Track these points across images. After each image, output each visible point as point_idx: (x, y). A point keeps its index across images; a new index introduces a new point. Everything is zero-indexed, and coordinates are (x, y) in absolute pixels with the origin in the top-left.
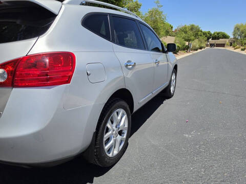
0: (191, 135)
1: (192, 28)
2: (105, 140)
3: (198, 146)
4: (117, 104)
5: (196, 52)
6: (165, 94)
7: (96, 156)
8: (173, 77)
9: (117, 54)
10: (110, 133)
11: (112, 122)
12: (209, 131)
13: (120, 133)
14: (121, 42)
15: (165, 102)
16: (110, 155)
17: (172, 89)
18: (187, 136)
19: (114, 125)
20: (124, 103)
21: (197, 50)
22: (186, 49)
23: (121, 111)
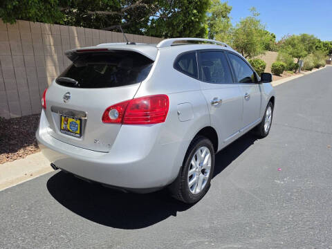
0: (284, 181)
1: (304, 39)
2: (189, 176)
3: (289, 194)
4: (202, 141)
5: (310, 72)
6: (257, 133)
7: (181, 190)
8: (269, 112)
9: (203, 91)
10: (194, 169)
11: (196, 159)
12: (306, 179)
13: (203, 172)
14: (208, 79)
15: (256, 142)
16: (193, 192)
17: (266, 127)
18: (279, 182)
19: (198, 162)
20: (208, 141)
21: (311, 69)
22: (294, 68)
23: (205, 149)
